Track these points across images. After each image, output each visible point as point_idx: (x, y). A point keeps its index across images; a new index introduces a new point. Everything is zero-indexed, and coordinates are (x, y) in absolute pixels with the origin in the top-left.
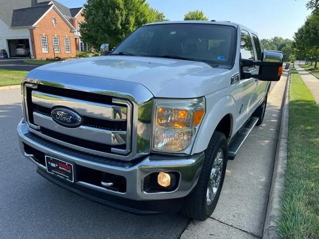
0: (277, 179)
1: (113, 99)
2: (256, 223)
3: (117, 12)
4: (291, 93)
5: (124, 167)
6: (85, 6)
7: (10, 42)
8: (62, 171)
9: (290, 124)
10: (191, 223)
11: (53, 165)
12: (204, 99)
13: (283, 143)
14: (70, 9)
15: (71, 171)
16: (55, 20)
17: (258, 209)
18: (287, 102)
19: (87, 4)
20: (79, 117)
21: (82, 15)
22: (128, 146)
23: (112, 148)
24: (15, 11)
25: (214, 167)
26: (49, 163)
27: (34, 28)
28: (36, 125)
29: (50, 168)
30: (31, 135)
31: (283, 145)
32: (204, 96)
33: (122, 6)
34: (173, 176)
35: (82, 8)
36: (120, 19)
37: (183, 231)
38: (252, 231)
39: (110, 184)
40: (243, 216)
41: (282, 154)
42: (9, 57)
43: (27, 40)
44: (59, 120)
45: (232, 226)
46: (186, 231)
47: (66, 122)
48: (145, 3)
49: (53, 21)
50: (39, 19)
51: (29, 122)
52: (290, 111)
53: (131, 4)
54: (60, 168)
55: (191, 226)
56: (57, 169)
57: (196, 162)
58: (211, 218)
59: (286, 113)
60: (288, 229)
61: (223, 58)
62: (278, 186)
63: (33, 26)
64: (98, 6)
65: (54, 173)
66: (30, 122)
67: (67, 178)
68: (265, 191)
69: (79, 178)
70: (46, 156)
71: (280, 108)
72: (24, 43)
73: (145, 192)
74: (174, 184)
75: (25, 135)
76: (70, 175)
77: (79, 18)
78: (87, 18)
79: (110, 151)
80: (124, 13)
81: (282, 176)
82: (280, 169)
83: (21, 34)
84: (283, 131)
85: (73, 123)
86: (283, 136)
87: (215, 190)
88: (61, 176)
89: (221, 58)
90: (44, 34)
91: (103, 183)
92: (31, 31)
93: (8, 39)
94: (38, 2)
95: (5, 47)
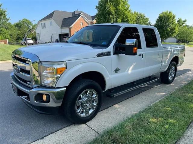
1: (26, 61)
3: (110, 16)
6: (97, 14)
7: (60, 35)
10: (74, 124)
11: (14, 88)
14: (92, 16)
16: (82, 23)
20: (19, 69)
21: (95, 19)
22: (31, 82)
23: (28, 82)
24: (64, 19)
27: (71, 28)
32: (66, 61)
33: (113, 13)
36: (112, 20)
39: (26, 97)
43: (68, 34)
46: (68, 127)
49: (81, 24)
50: (74, 23)
55: (72, 126)
58: (86, 124)
61: (105, 43)
63: (71, 26)
65: (14, 92)
67: (16, 94)
72: (66, 35)
73: (36, 102)
74: (48, 100)
75: (12, 76)
79: (27, 83)
80: (115, 16)
83: (65, 31)
90: (76, 31)
91: (23, 96)
92: (70, 29)
93: (60, 33)
94: (75, 14)
95: (58, 38)
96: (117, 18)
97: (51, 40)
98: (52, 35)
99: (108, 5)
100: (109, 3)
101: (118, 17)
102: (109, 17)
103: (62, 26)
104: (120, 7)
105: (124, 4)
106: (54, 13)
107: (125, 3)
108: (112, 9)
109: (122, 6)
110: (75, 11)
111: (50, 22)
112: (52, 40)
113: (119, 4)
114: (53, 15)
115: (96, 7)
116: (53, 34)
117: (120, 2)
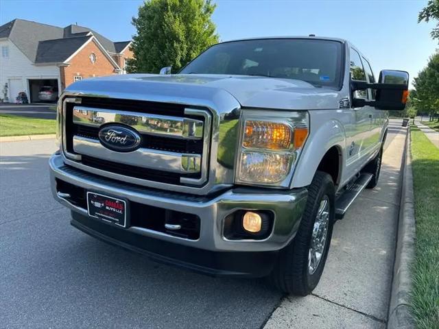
0: (404, 249)
1: (186, 109)
2: (378, 304)
3: (175, 45)
4: (412, 151)
5: (197, 202)
6: (134, 38)
7: (32, 83)
8: (110, 213)
9: (416, 186)
10: (286, 299)
11: (98, 205)
12: (307, 115)
13: (408, 208)
14: (115, 43)
15: (123, 211)
16: (95, 56)
17: (379, 288)
18: (408, 162)
19: (137, 35)
20: (137, 136)
21: (131, 49)
22: (204, 175)
23: (181, 178)
24: (41, 43)
25: (318, 220)
26: (92, 202)
27: (66, 65)
28: (76, 153)
29: (93, 210)
30: (68, 168)
31: (408, 210)
32: (306, 111)
33: (182, 38)
34: (265, 216)
35: (129, 42)
36: (180, 54)
37: (275, 309)
38: (372, 313)
39: (177, 226)
40: (358, 294)
41: (408, 220)
42: (29, 102)
43: (56, 81)
44: (110, 142)
45: (343, 306)
46: (279, 309)
47: (118, 143)
48: (214, 34)
49: (92, 58)
50: (73, 53)
51: (66, 152)
52: (414, 171)
53: (195, 36)
54: (107, 208)
55: (285, 303)
56: (103, 210)
57: (295, 201)
58: (313, 295)
59: (408, 175)
60: (426, 304)
61: (327, 78)
62: (405, 257)
63: (65, 62)
64: (152, 37)
65: (98, 216)
66: (68, 151)
67: (116, 221)
68: (388, 265)
69: (133, 222)
70: (88, 193)
71: (399, 170)
72: (51, 85)
73: (225, 239)
74: (266, 229)
75: (60, 168)
76: (121, 217)
77: (127, 54)
78: (136, 54)
79: (178, 183)
80: (185, 46)
81: (410, 245)
82: (407, 237)
83: (48, 72)
84: (407, 194)
85: (129, 146)
86: (407, 200)
87: (318, 255)
88: (108, 219)
89: (324, 78)
90: (78, 74)
91: (167, 226)
92: (62, 69)
93: (30, 78)
94: (72, 32)
95: (25, 89)
96: (189, 49)
97: (6, 95)
98: (7, 82)
99: (169, 17)
100: (170, 13)
101: (191, 48)
102: (172, 45)
103: (36, 59)
104: (197, 26)
105: (204, 20)
106: (12, 25)
107: (206, 19)
108: (179, 28)
109: (199, 25)
110: (70, 27)
111: (3, 47)
112: (8, 96)
113: (193, 18)
114: (11, 29)
115: (134, 20)
116: (9, 80)
117: (195, 15)
